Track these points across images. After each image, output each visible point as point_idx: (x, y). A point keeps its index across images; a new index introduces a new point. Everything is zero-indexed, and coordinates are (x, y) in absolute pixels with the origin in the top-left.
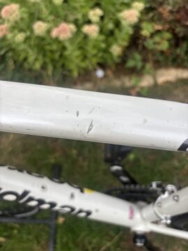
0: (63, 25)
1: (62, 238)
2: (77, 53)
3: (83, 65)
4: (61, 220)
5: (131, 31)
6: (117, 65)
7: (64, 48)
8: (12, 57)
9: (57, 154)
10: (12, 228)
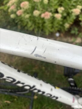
0: (47, 13)
1: (36, 105)
2: (50, 25)
3: (51, 30)
4: (36, 97)
5: (75, 18)
6: (66, 32)
7: (44, 23)
8: (20, 24)
9: (36, 68)
10: (14, 98)
